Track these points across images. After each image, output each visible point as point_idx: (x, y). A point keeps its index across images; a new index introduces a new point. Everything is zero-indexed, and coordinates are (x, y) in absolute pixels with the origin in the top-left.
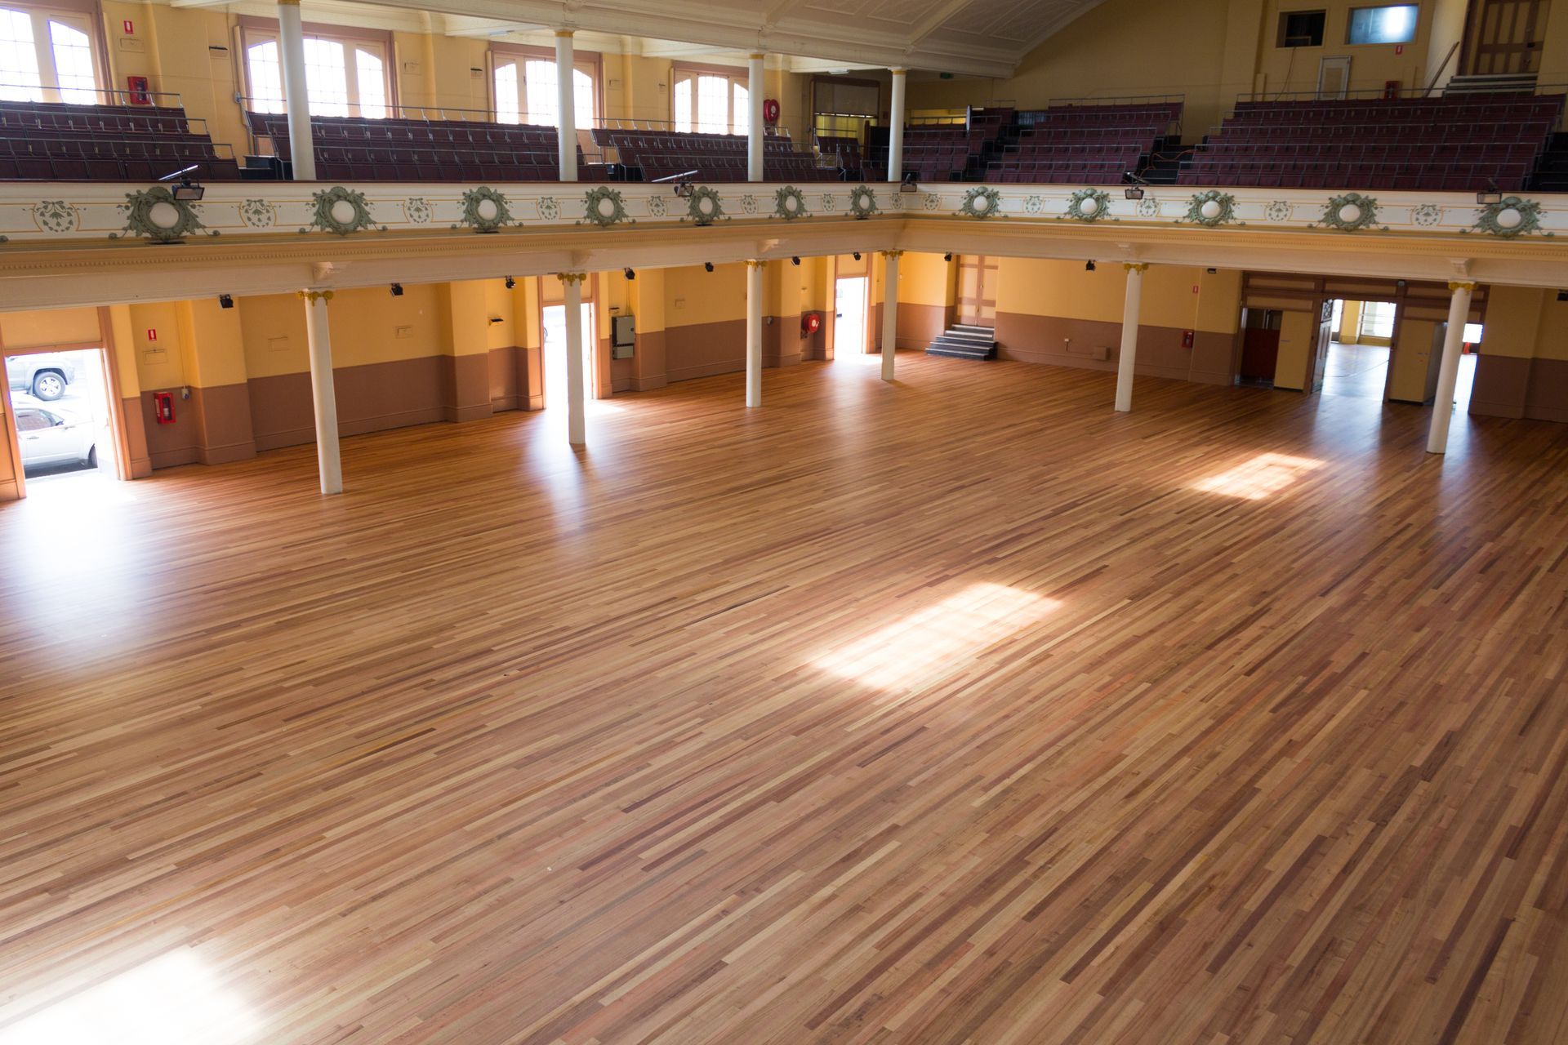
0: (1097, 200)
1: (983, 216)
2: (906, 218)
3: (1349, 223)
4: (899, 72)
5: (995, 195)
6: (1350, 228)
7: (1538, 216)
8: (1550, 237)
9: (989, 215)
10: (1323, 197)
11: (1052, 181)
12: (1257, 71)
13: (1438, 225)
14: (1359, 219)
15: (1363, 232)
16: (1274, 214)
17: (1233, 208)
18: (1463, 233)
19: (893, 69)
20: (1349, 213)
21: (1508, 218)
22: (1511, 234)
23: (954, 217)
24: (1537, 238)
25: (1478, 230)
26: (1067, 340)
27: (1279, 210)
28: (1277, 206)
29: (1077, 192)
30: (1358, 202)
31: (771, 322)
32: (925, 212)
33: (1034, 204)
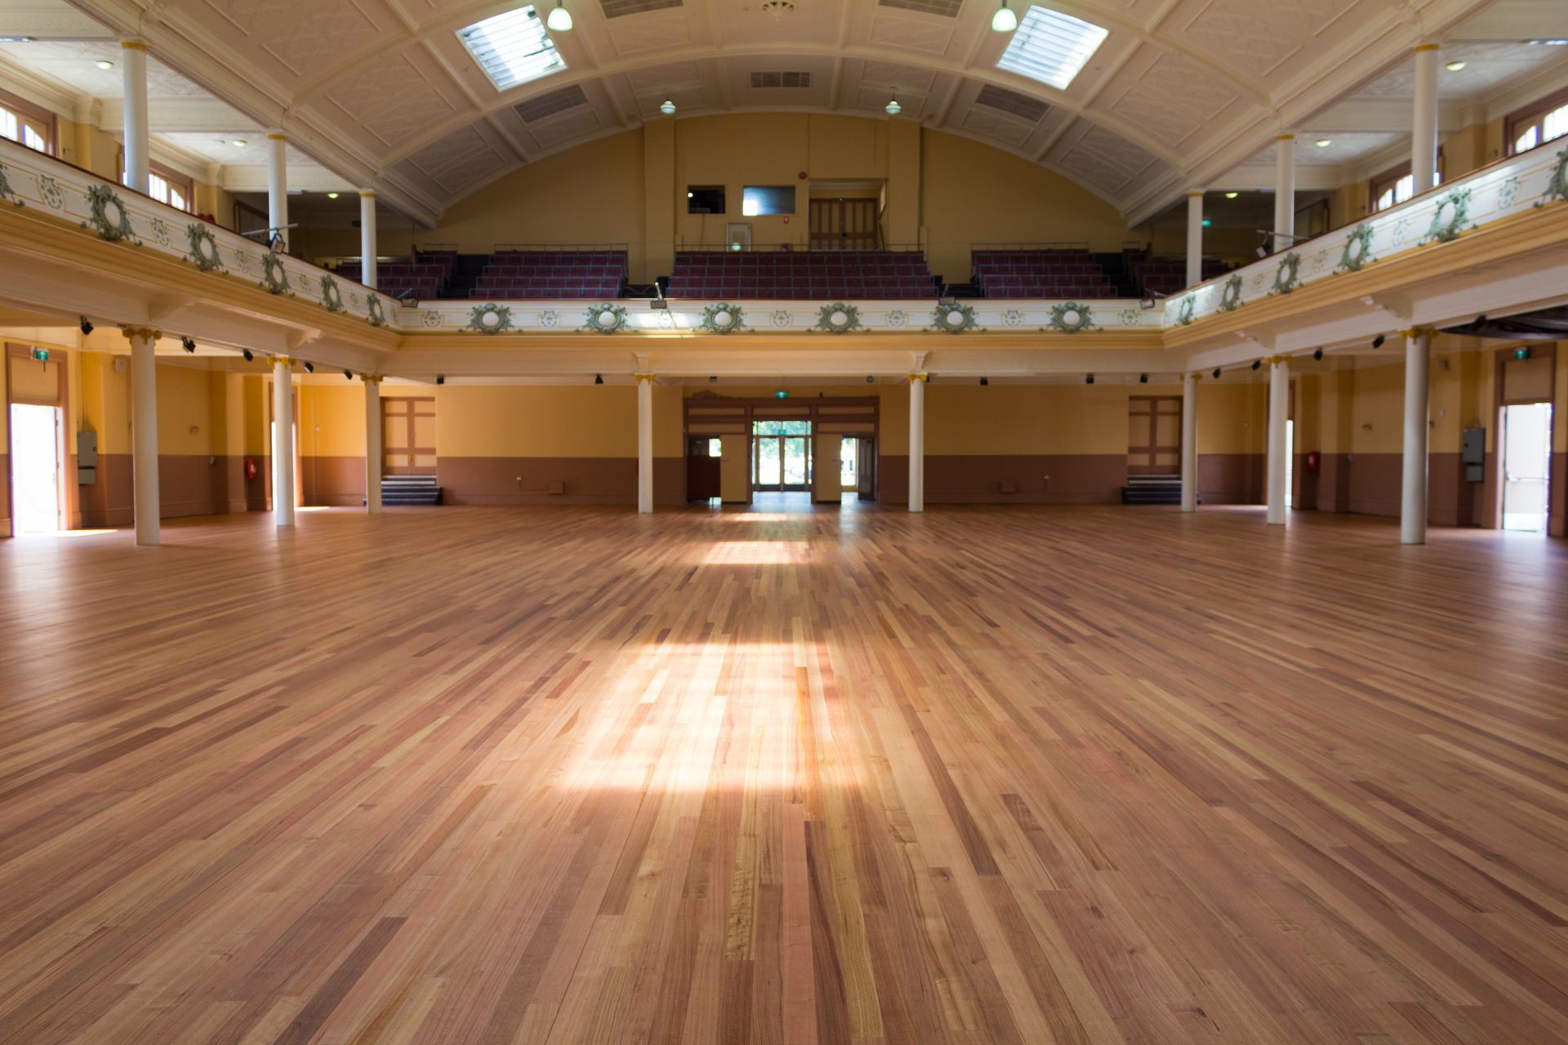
0: (616, 313)
1: (493, 332)
2: (405, 337)
3: (839, 326)
4: (367, 195)
5: (506, 311)
6: (841, 330)
7: (974, 317)
8: (984, 331)
9: (501, 330)
10: (816, 306)
11: (568, 296)
12: (675, 232)
13: (906, 326)
14: (847, 322)
15: (850, 333)
16: (778, 322)
17: (742, 317)
18: (925, 331)
19: (361, 192)
20: (838, 319)
21: (955, 318)
22: (957, 331)
23: (461, 332)
24: (975, 333)
25: (935, 329)
26: (519, 479)
27: (781, 318)
28: (781, 315)
29: (593, 306)
30: (845, 310)
31: (215, 462)
32: (426, 329)
33: (549, 319)
